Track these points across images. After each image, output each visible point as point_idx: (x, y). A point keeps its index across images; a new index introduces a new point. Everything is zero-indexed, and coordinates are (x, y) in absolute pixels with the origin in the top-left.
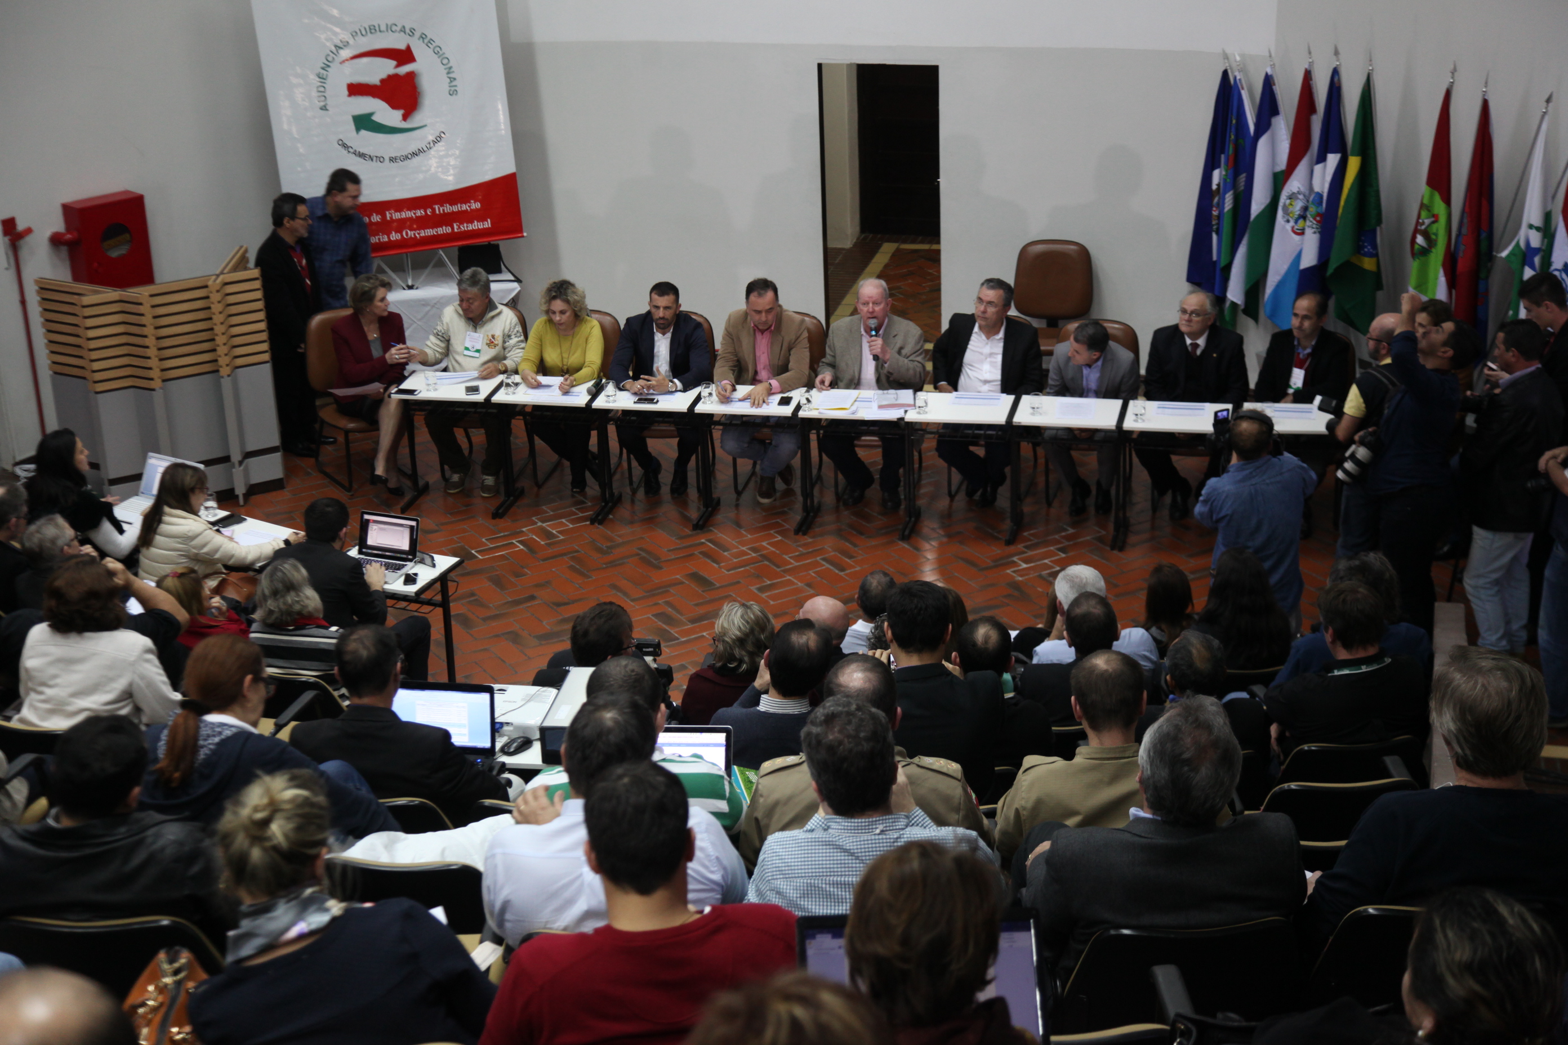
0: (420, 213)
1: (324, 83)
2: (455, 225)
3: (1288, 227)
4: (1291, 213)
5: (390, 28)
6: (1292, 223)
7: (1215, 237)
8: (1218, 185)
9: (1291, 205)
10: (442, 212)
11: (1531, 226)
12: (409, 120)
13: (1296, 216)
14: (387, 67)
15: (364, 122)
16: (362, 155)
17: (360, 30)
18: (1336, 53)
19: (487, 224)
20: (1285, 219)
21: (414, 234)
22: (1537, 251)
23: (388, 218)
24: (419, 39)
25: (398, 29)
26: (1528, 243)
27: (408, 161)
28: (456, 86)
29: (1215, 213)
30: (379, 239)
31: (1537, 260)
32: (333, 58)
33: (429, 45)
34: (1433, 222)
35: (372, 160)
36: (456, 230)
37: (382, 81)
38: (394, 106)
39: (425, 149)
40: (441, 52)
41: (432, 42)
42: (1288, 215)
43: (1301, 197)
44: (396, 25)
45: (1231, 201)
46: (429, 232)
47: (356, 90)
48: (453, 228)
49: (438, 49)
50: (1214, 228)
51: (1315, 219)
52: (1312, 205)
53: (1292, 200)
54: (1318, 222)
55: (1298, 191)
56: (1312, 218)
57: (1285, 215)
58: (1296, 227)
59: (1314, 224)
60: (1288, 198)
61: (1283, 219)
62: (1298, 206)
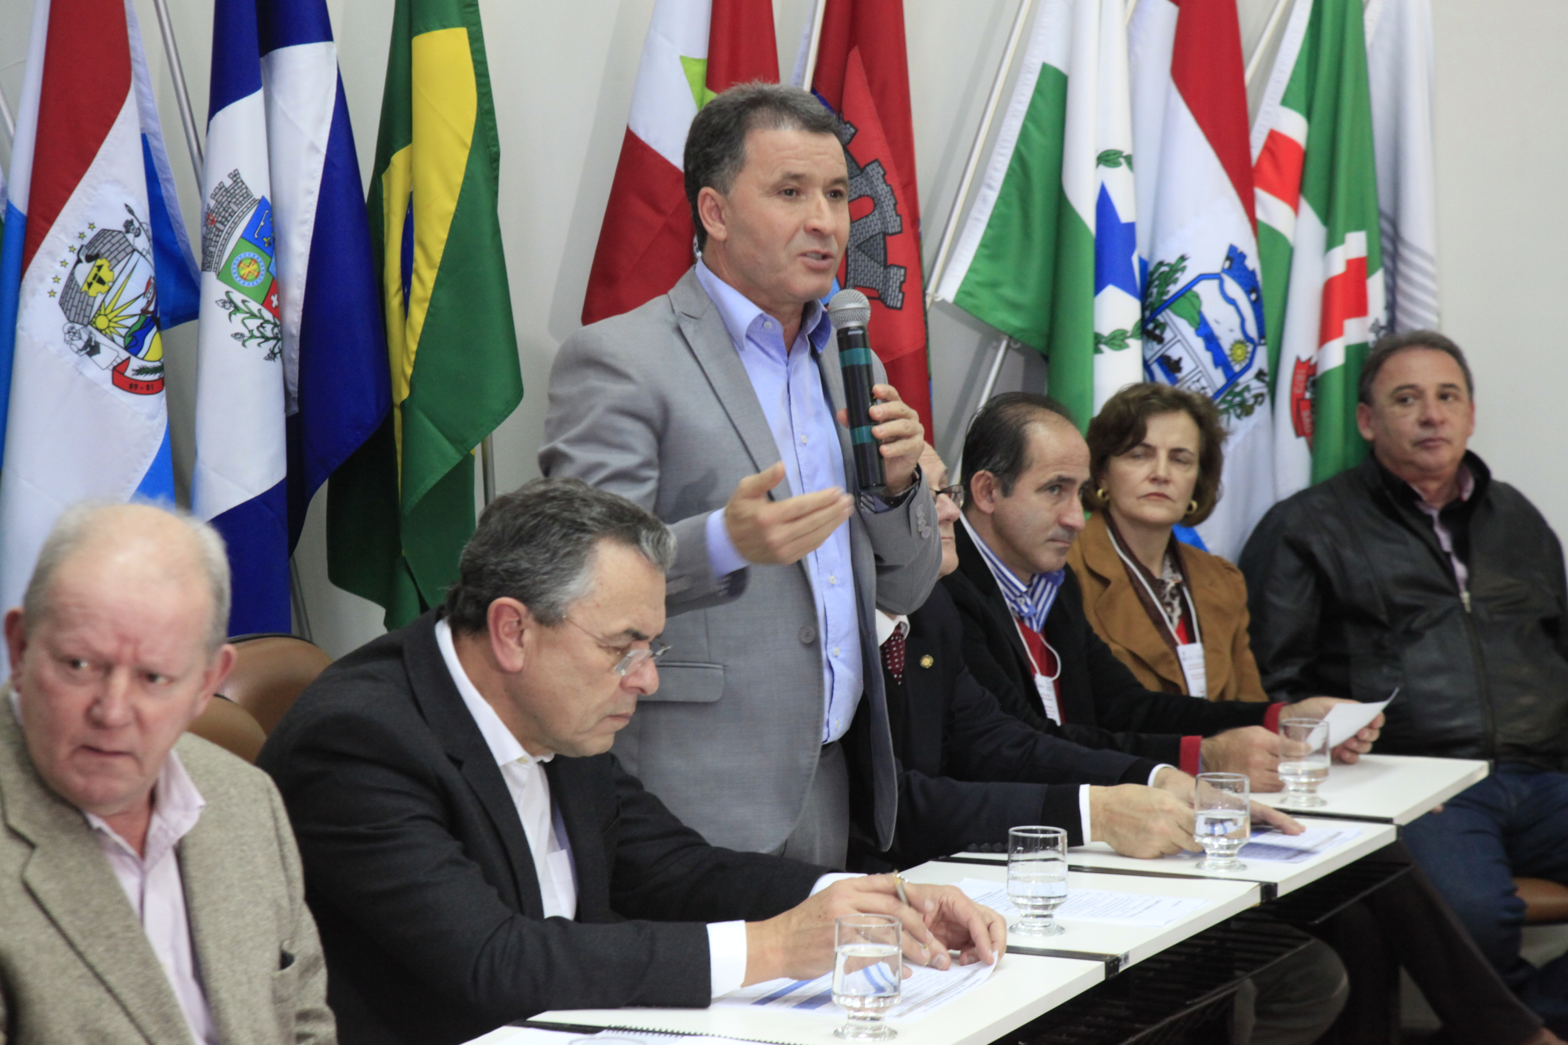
3: (99, 369)
4: (98, 313)
6: (111, 352)
9: (101, 281)
11: (1109, 157)
13: (130, 322)
20: (80, 344)
26: (1103, 206)
42: (91, 323)
43: (139, 241)
51: (266, 303)
52: (251, 251)
53: (99, 262)
54: (277, 312)
55: (128, 225)
56: (256, 301)
57: (78, 327)
58: (135, 363)
59: (267, 322)
60: (83, 258)
61: (69, 342)
62: (134, 280)
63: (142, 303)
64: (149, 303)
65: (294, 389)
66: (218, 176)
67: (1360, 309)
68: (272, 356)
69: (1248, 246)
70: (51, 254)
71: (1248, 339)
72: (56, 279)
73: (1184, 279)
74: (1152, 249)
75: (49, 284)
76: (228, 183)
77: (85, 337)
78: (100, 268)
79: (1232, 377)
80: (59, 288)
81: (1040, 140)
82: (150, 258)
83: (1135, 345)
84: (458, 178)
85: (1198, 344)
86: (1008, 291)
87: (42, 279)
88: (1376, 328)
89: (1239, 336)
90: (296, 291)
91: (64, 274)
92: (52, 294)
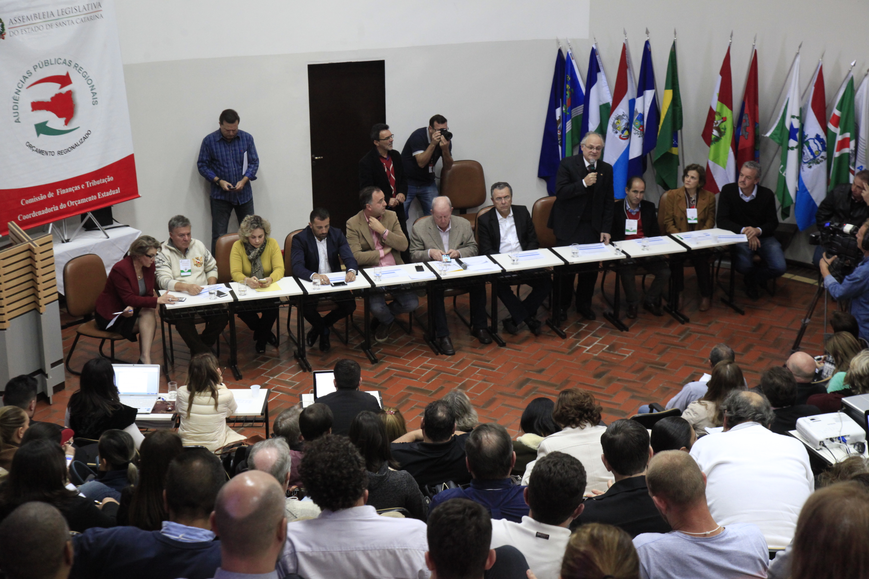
0: (77, 188)
1: (17, 103)
2: (98, 194)
3: (617, 136)
4: (618, 127)
5: (57, 62)
6: (619, 133)
7: (560, 148)
8: (560, 117)
9: (619, 123)
10: (91, 186)
11: (793, 117)
12: (69, 124)
13: (622, 129)
14: (54, 89)
15: (42, 129)
16: (41, 152)
17: (39, 64)
18: (647, 32)
19: (118, 191)
20: (615, 132)
21: (74, 203)
22: (797, 130)
23: (58, 194)
24: (74, 68)
25: (62, 61)
26: (792, 126)
27: (69, 153)
28: (96, 98)
29: (559, 134)
30: (53, 209)
31: (797, 135)
32: (22, 85)
33: (80, 71)
34: (722, 122)
35: (47, 154)
36: (99, 197)
37: (52, 98)
38: (60, 116)
39: (79, 143)
40: (87, 76)
41: (81, 69)
42: (617, 129)
43: (625, 117)
44: (60, 59)
45: (570, 126)
46: (84, 201)
47: (37, 106)
48: (97, 196)
49: (85, 74)
50: (559, 142)
52: (638, 121)
53: (619, 120)
54: (641, 130)
55: (623, 115)
56: (638, 128)
57: (615, 129)
58: (623, 135)
59: (639, 132)
60: (616, 119)
61: (613, 131)
62: (623, 123)
63: (624, 127)
65: (642, 142)
67: (848, 146)
68: (640, 137)
69: (822, 134)
71: (819, 150)
76: (635, 110)
79: (815, 157)
80: (612, 123)
82: (627, 120)
83: (797, 150)
85: (809, 152)
86: (779, 136)
89: (817, 150)
90: (645, 127)
91: (613, 121)
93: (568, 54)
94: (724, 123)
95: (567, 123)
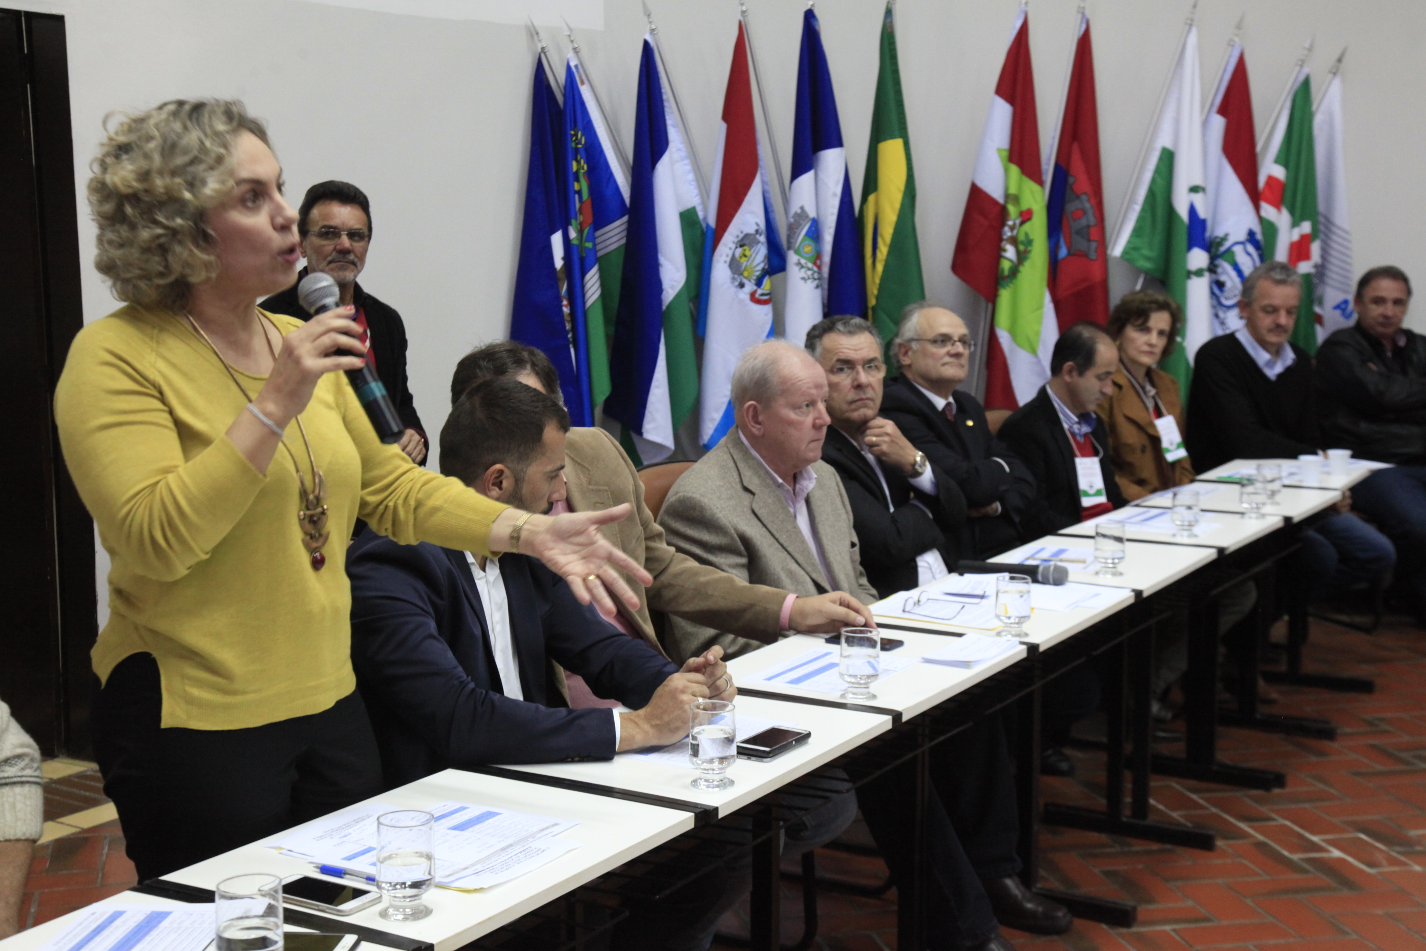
3: (744, 294)
4: (745, 270)
6: (750, 287)
7: (573, 352)
8: (563, 259)
9: (745, 256)
11: (1194, 189)
13: (758, 273)
20: (737, 283)
22: (1204, 223)
31: (1208, 236)
34: (1022, 223)
42: (741, 274)
43: (763, 238)
45: (598, 286)
50: (570, 336)
51: (815, 264)
52: (809, 241)
53: (745, 247)
54: (819, 267)
55: (757, 231)
56: (811, 262)
57: (736, 276)
58: (760, 291)
59: (815, 272)
60: (738, 246)
61: (733, 283)
62: (759, 256)
63: (762, 265)
64: (765, 265)
65: (826, 301)
66: (795, 208)
67: (1308, 257)
68: (817, 287)
69: (1257, 229)
70: (725, 245)
72: (727, 256)
73: (1227, 244)
74: (1213, 231)
75: (724, 258)
76: (799, 211)
77: (739, 280)
78: (745, 250)
80: (728, 259)
81: (1160, 182)
82: (766, 245)
83: (1207, 275)
84: (897, 205)
85: (1233, 274)
86: (1146, 252)
87: (721, 256)
88: (1316, 266)
90: (827, 258)
91: (730, 253)
92: (725, 262)
93: (569, 68)
94: (1027, 227)
95: (588, 276)
